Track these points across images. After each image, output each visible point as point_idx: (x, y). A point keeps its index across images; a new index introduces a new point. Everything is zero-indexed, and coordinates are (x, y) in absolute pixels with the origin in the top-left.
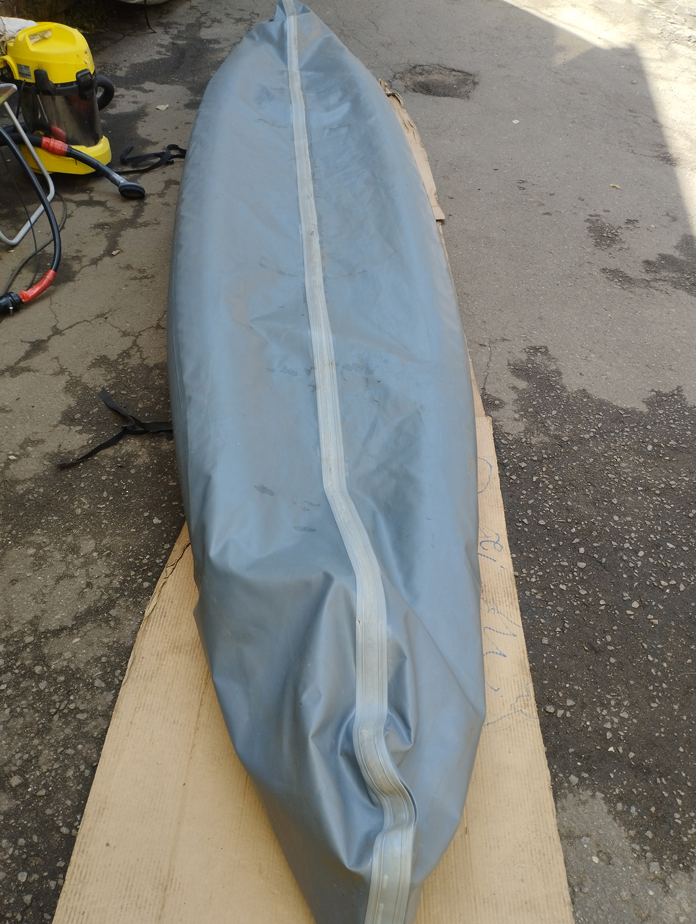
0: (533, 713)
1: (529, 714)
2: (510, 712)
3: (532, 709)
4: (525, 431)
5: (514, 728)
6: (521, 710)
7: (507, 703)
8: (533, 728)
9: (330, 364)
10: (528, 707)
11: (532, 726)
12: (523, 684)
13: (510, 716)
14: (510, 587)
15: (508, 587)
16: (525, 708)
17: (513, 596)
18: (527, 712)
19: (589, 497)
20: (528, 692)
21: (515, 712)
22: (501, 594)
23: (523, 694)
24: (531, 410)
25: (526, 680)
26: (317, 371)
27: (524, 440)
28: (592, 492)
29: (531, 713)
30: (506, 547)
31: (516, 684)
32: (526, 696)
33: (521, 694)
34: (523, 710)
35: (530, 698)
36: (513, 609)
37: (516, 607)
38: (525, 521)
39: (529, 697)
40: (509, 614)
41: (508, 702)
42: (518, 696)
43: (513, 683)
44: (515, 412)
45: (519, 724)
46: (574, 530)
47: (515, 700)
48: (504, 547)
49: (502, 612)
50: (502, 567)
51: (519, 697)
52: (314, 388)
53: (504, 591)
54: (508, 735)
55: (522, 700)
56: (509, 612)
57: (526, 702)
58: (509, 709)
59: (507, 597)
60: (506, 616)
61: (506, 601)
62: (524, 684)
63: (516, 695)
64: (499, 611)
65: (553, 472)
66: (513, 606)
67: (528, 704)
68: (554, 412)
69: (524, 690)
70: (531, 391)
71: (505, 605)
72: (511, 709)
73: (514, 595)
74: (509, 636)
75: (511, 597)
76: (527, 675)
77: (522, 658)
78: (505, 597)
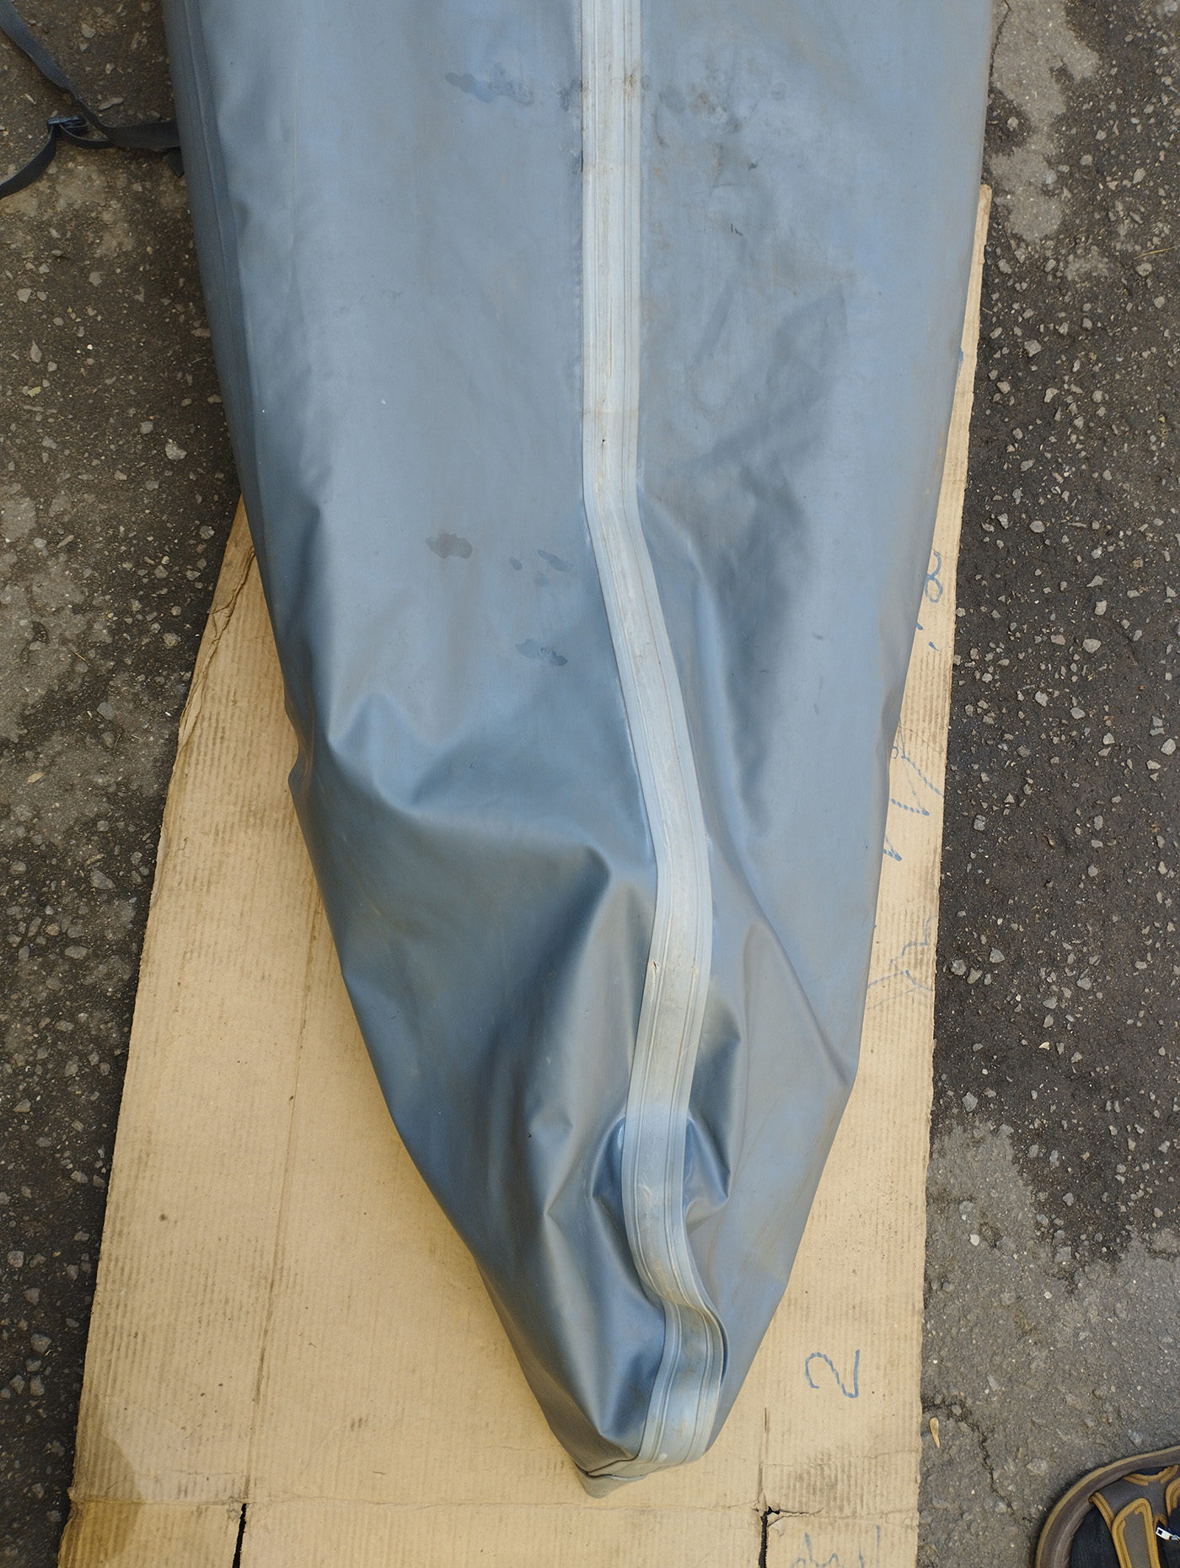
0: (927, 977)
1: (920, 979)
2: (886, 975)
3: (927, 972)
4: (1059, 232)
5: (888, 1006)
6: (907, 972)
7: (884, 955)
8: (922, 1008)
9: (629, 79)
10: (921, 967)
11: (920, 1003)
12: (921, 919)
13: (886, 982)
14: (938, 696)
15: (935, 696)
16: (915, 968)
17: (939, 720)
18: (918, 975)
19: (1151, 459)
20: (927, 935)
21: (896, 975)
22: (918, 713)
23: (916, 940)
24: (1087, 159)
25: (927, 910)
26: (589, 100)
27: (1051, 264)
28: (1163, 444)
29: (924, 979)
30: (949, 592)
31: (909, 919)
32: (922, 944)
33: (913, 940)
34: (911, 973)
35: (929, 949)
36: (934, 750)
37: (941, 747)
38: (1004, 520)
39: (926, 947)
40: (924, 763)
41: (888, 954)
42: (907, 943)
43: (902, 917)
44: (1049, 162)
45: (898, 999)
46: (1098, 553)
47: (901, 951)
48: (946, 590)
49: (912, 758)
50: (931, 644)
51: (910, 945)
52: (580, 162)
53: (925, 706)
54: (875, 1018)
55: (913, 951)
56: (924, 757)
57: (919, 956)
58: (887, 968)
59: (927, 722)
60: (918, 766)
61: (923, 732)
62: (924, 920)
63: (904, 942)
64: (907, 756)
65: (1094, 376)
66: (935, 742)
67: (922, 960)
68: (1139, 175)
69: (921, 932)
70: (1101, 92)
71: (920, 741)
72: (890, 969)
73: (943, 719)
74: (915, 813)
75: (936, 722)
76: (932, 901)
77: (930, 865)
78: (924, 721)
